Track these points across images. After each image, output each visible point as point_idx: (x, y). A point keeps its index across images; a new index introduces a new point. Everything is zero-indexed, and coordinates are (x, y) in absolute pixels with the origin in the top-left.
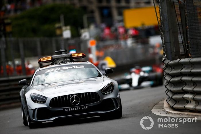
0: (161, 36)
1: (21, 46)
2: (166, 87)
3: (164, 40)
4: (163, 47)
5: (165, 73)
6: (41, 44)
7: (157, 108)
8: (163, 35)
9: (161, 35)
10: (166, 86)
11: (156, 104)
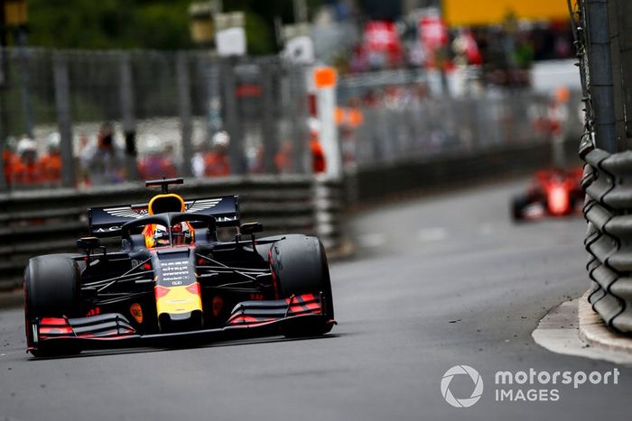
0: (578, 62)
1: (61, 77)
2: (588, 249)
3: (588, 77)
4: (586, 101)
5: (587, 196)
6: (135, 71)
7: (551, 327)
8: (586, 58)
9: (580, 57)
10: (592, 246)
11: (548, 312)
